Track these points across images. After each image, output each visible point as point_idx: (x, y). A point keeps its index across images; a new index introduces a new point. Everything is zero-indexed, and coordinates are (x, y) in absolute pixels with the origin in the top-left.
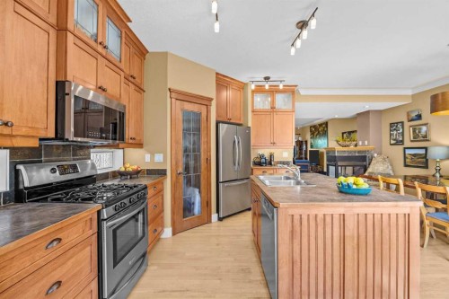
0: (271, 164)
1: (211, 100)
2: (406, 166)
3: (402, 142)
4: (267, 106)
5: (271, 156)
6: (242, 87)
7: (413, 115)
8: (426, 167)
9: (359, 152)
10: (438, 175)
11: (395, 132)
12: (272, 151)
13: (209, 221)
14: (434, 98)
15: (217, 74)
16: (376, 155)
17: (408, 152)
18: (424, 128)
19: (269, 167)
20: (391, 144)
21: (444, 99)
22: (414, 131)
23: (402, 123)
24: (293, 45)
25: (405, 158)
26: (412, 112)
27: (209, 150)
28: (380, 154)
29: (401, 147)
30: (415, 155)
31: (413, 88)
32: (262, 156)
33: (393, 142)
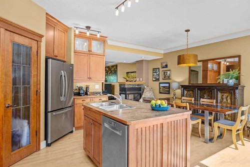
0: (86, 94)
1: (41, 36)
2: (160, 93)
3: (158, 80)
4: (85, 49)
5: (87, 88)
6: (66, 30)
7: (164, 65)
8: (169, 93)
9: (138, 85)
10: (174, 97)
11: (155, 74)
12: (88, 84)
13: (38, 149)
14: (179, 57)
15: (47, 14)
16: (146, 87)
17: (161, 85)
18: (169, 72)
19: (86, 96)
20: (153, 81)
21: (183, 58)
22: (164, 74)
23: (159, 68)
24: (117, 8)
25: (160, 88)
26: (163, 63)
27: (38, 83)
28: (148, 86)
29: (158, 82)
30: (164, 87)
31: (164, 50)
32: (80, 89)
33: (154, 79)
